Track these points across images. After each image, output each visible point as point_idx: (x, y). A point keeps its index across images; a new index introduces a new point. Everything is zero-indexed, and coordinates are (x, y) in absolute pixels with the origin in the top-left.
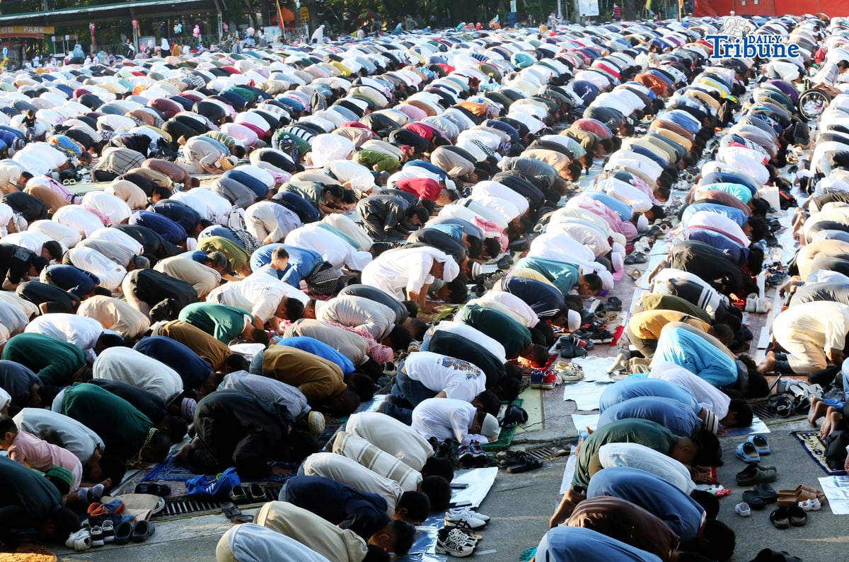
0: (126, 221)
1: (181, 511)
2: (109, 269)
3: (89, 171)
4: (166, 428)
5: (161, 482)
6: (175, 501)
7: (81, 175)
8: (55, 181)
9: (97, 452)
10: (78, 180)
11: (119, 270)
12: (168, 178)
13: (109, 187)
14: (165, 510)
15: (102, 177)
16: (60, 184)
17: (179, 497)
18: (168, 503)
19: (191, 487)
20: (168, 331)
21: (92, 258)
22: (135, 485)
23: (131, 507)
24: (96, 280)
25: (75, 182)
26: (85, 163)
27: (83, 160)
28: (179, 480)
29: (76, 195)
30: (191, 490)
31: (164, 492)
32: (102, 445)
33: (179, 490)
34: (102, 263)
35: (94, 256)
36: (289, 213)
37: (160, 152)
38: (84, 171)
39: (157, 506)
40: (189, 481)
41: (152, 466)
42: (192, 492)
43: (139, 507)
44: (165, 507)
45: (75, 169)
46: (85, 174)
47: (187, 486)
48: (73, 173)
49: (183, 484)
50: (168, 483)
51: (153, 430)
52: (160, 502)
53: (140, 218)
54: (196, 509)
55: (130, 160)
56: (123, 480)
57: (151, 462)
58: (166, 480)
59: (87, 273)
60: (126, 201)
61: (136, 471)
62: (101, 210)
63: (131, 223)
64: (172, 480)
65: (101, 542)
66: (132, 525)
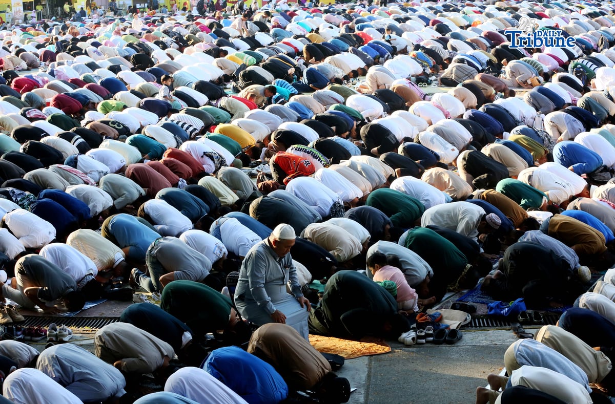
0: (462, 116)
1: (482, 325)
2: (446, 149)
3: (437, 79)
4: (477, 265)
5: (470, 303)
6: (479, 317)
7: (431, 80)
8: (413, 83)
9: (428, 277)
10: (429, 84)
11: (453, 150)
12: (493, 89)
13: (451, 91)
14: (470, 323)
16: (416, 86)
17: (481, 315)
18: (473, 318)
19: (491, 309)
20: (485, 197)
21: (435, 140)
22: (452, 303)
23: (447, 318)
24: (437, 157)
25: (426, 85)
26: (435, 72)
27: (434, 70)
28: (482, 303)
29: (427, 95)
30: (490, 311)
31: (470, 310)
32: (432, 272)
33: (482, 310)
34: (442, 144)
35: (437, 139)
36: (575, 121)
37: (488, 69)
38: (433, 78)
39: (466, 320)
40: (490, 304)
41: (465, 291)
42: (492, 312)
43: (453, 319)
44: (471, 321)
45: (428, 76)
46: (434, 80)
47: (488, 308)
48: (425, 79)
49: (485, 306)
50: (475, 305)
51: (469, 266)
52: (468, 317)
53: (471, 115)
54: (493, 325)
55: (467, 73)
56: (444, 299)
57: (465, 289)
58: (474, 302)
59: (432, 152)
60: (462, 102)
61: (453, 293)
62: (444, 107)
63: (465, 118)
64: (478, 302)
65: (424, 341)
66: (447, 331)
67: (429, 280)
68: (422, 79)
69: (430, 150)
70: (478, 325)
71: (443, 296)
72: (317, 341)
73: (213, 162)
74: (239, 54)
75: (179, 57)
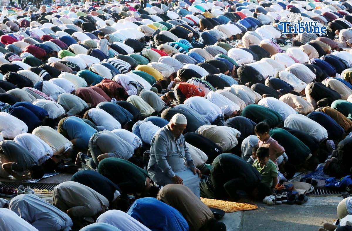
0: (308, 63)
1: (321, 193)
2: (298, 83)
3: (291, 41)
4: (318, 154)
5: (313, 179)
6: (319, 188)
7: (287, 42)
8: (275, 43)
9: (284, 161)
10: (286, 44)
11: (303, 84)
12: (330, 47)
13: (301, 48)
14: (313, 192)
15: (297, 44)
16: (277, 44)
17: (321, 187)
18: (315, 189)
19: (328, 182)
20: (324, 111)
22: (301, 178)
23: (298, 188)
24: (292, 88)
25: (284, 45)
26: (289, 38)
27: (289, 36)
28: (322, 179)
29: (284, 50)
30: (327, 184)
31: (314, 184)
32: (287, 158)
33: (321, 183)
34: (294, 80)
37: (326, 35)
38: (288, 41)
39: (310, 189)
40: (327, 180)
41: (310, 172)
42: (328, 185)
43: (303, 188)
44: (314, 191)
45: (285, 39)
46: (289, 42)
47: (326, 182)
48: (283, 41)
49: (324, 181)
50: (317, 180)
51: (311, 155)
52: (311, 188)
53: (314, 61)
54: (329, 193)
56: (294, 176)
59: (289, 84)
60: (309, 55)
61: (300, 173)
64: (318, 179)
65: (281, 202)
66: (297, 196)
67: (284, 163)
68: (281, 41)
69: (287, 83)
70: (318, 193)
71: (294, 174)
72: (206, 201)
73: (136, 88)
74: (156, 24)
75: (114, 25)
